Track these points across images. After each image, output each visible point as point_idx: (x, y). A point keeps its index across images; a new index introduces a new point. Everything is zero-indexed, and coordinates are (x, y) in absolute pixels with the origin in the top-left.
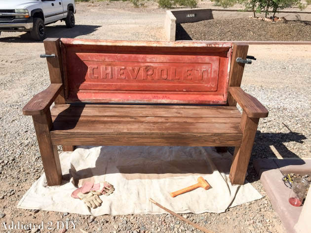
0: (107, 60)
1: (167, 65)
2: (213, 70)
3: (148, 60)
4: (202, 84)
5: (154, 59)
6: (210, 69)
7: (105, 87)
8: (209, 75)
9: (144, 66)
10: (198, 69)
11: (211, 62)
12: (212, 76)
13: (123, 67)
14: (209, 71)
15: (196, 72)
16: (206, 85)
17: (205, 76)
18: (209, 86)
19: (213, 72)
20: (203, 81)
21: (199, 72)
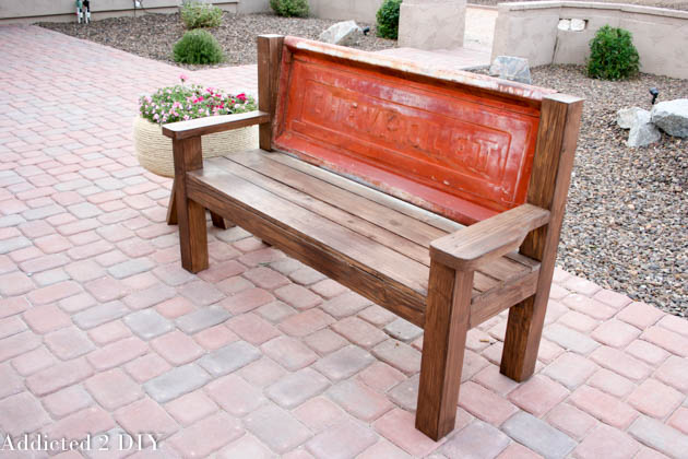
0: (336, 85)
1: (424, 116)
2: (511, 151)
3: (395, 99)
4: (484, 178)
5: (404, 98)
6: (505, 148)
7: (325, 137)
8: (503, 160)
9: (386, 109)
10: (481, 141)
11: (509, 131)
12: (507, 166)
13: (355, 105)
14: (503, 152)
15: (475, 146)
16: (491, 185)
17: (494, 163)
18: (497, 188)
19: (510, 155)
20: (487, 173)
21: (482, 147)
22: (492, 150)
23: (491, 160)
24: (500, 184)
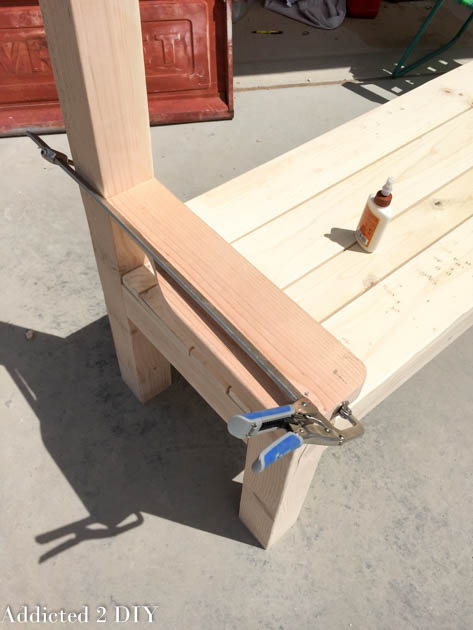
2: (195, 37)
4: (175, 72)
6: (188, 35)
10: (162, 37)
11: (187, 17)
12: (196, 52)
14: (188, 40)
15: (157, 44)
16: (185, 75)
17: (181, 53)
18: (191, 76)
19: (195, 41)
20: (176, 66)
21: (165, 43)
22: (176, 42)
23: (177, 52)
24: (193, 72)
